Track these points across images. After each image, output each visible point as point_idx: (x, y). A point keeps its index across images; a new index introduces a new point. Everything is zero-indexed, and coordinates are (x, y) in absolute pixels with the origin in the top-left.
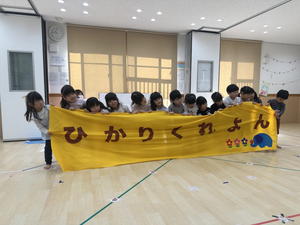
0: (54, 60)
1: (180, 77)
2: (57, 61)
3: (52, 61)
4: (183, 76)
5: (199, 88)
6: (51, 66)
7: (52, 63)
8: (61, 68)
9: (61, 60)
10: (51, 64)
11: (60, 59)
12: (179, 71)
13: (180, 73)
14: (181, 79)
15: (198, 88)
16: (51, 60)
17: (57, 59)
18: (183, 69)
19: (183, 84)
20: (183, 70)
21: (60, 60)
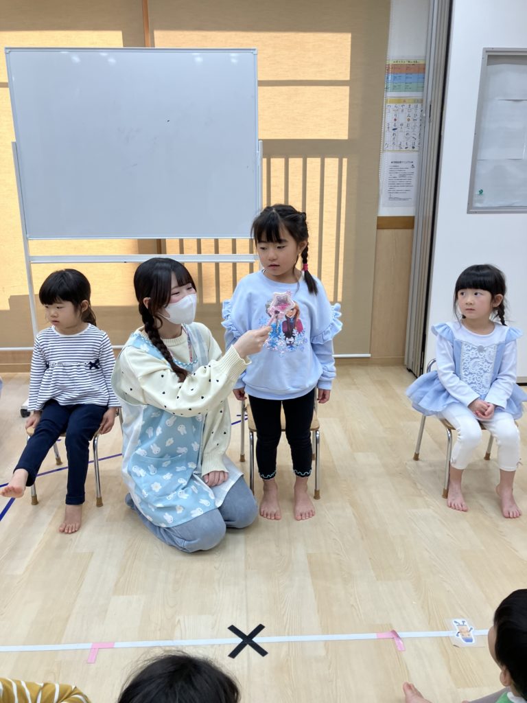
1: (401, 137)
4: (417, 130)
5: (481, 192)
12: (399, 105)
13: (402, 118)
14: (404, 145)
15: (477, 193)
18: (418, 95)
19: (415, 170)
20: (416, 101)
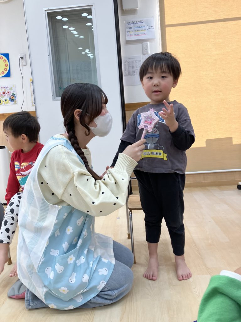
0: (132, 30)
2: (138, 30)
3: (128, 32)
6: (128, 42)
7: (128, 35)
8: (147, 46)
9: (147, 27)
10: (127, 39)
11: (144, 24)
16: (127, 30)
17: (137, 27)
21: (144, 28)
